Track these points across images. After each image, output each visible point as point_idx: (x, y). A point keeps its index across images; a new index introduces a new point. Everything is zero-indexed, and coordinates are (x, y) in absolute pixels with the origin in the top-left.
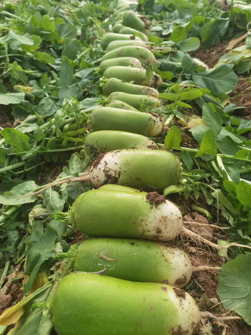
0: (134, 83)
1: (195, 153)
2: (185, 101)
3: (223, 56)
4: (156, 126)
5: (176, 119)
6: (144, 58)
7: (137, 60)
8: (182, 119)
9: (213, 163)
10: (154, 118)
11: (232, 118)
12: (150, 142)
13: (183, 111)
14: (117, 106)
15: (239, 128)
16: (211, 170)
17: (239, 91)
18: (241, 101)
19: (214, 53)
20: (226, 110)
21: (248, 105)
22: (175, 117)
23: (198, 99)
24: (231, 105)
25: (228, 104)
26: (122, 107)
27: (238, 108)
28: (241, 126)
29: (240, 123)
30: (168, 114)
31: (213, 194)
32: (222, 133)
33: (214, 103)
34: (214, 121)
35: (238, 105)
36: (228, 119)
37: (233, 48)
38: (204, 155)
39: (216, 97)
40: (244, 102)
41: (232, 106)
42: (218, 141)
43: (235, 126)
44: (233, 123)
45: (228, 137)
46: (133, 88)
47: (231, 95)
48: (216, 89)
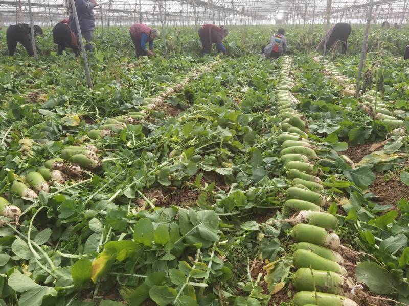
0: (306, 173)
1: (345, 219)
2: (338, 188)
3: (366, 156)
4: (323, 201)
5: (333, 198)
6: (310, 155)
7: (305, 157)
8: (336, 199)
9: (355, 225)
10: (322, 196)
11: (369, 202)
12: (321, 209)
13: (337, 194)
14: (300, 187)
15: (374, 209)
16: (354, 229)
17: (376, 184)
18: (377, 191)
19: (359, 151)
20: (366, 196)
21: (382, 196)
22: (332, 197)
23: (347, 188)
24: (370, 193)
25: (367, 193)
26: (303, 188)
27: (375, 196)
28: (375, 208)
29: (374, 206)
30: (329, 195)
31: (355, 239)
32: (361, 210)
33: (357, 191)
34: (357, 203)
35: (375, 194)
36: (367, 203)
37: (375, 151)
38: (350, 220)
39: (359, 187)
40: (379, 193)
41: (370, 195)
42: (358, 214)
43: (371, 208)
44: (370, 206)
45: (365, 213)
46: (305, 176)
47: (371, 186)
48: (359, 182)
